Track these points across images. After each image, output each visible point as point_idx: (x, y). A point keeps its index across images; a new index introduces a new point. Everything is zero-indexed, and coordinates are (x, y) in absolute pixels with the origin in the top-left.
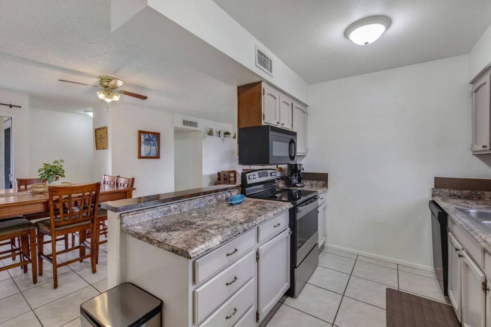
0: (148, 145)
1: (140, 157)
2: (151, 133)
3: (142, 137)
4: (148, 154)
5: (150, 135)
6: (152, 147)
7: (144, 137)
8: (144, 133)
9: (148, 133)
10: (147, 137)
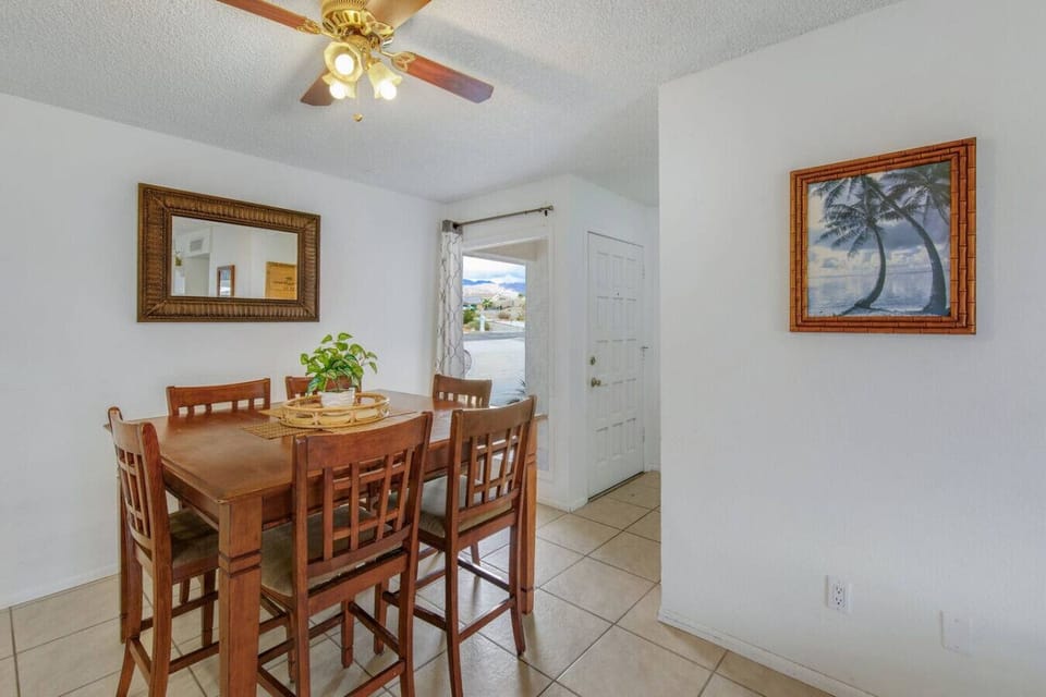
0: (860, 242)
1: (803, 322)
2: (883, 162)
3: (816, 204)
4: (863, 305)
5: (877, 176)
6: (896, 257)
7: (829, 204)
8: (829, 175)
9: (858, 169)
10: (850, 195)
